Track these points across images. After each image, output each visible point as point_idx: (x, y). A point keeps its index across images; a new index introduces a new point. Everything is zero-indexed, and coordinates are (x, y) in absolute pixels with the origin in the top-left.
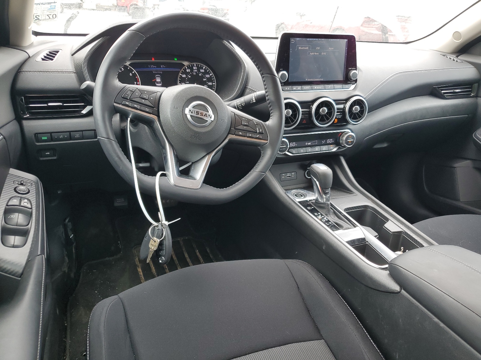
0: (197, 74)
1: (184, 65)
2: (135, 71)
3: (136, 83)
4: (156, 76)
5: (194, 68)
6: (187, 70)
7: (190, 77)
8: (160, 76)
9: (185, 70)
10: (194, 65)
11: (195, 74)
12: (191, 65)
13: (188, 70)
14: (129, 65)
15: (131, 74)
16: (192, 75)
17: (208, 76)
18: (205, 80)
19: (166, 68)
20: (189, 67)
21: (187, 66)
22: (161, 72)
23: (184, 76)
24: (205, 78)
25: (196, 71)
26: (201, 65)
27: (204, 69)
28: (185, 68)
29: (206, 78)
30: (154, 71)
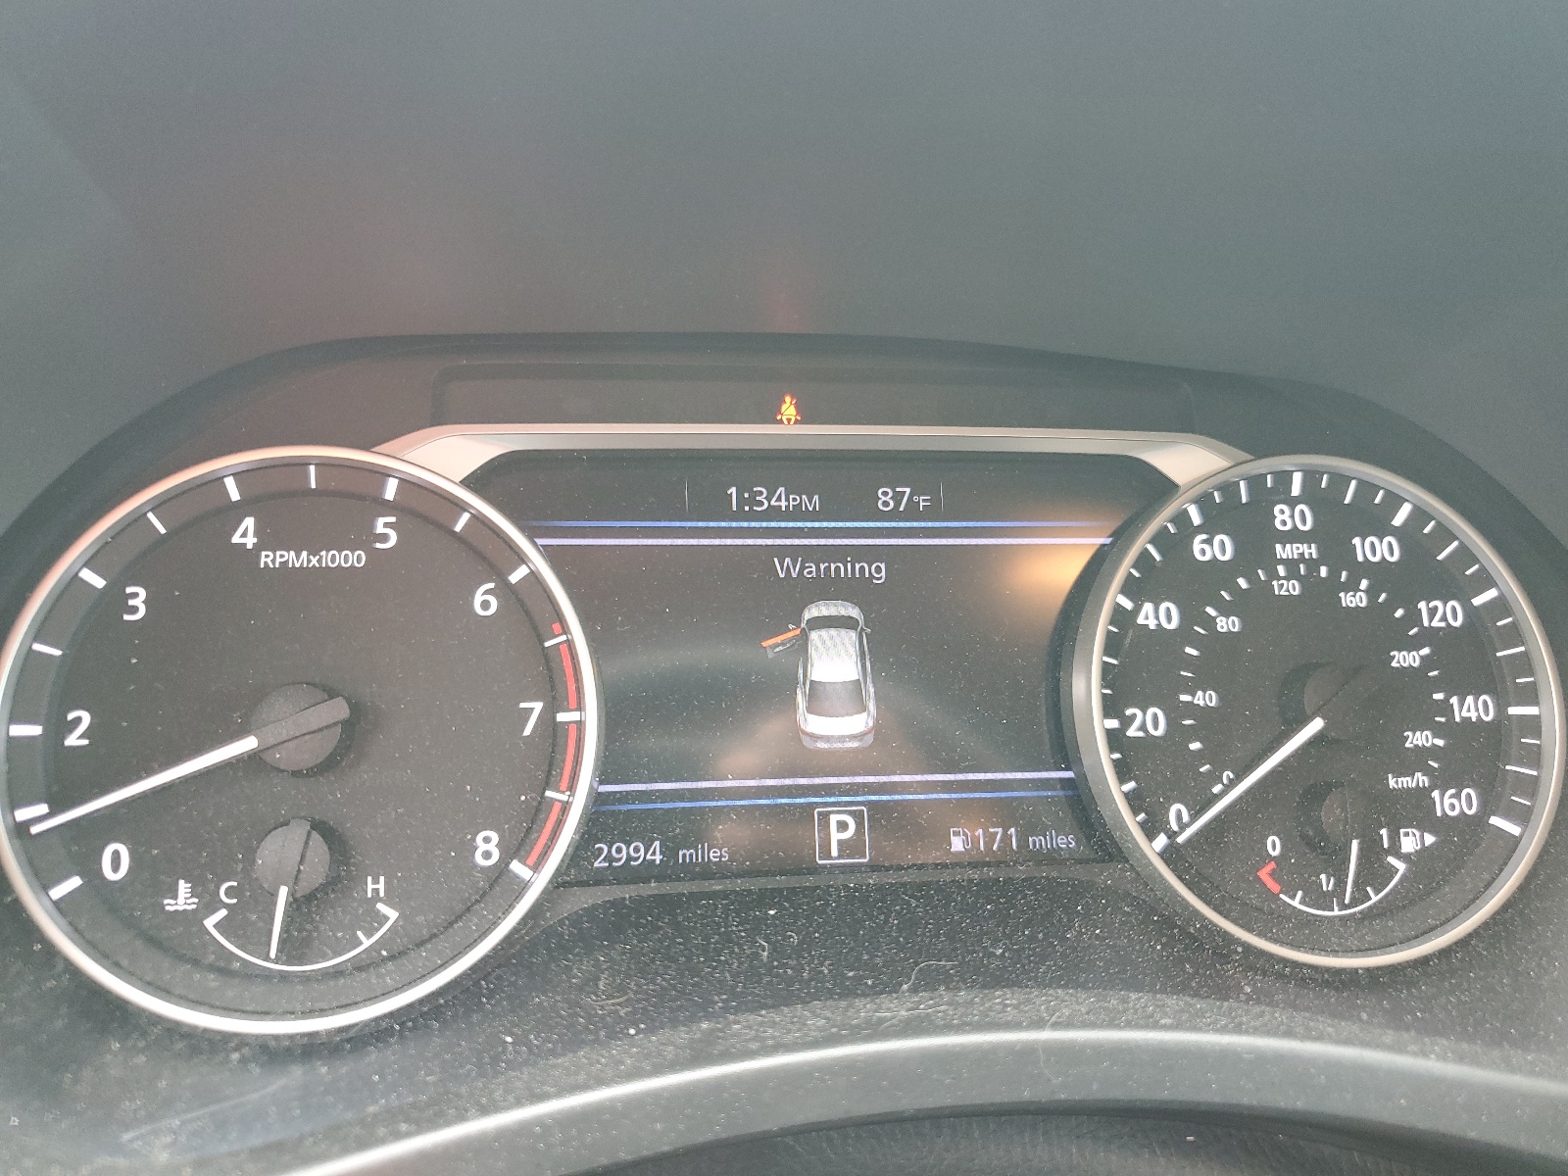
0: (1318, 594)
1: (1161, 487)
2: (535, 561)
3: (538, 706)
4: (807, 615)
5: (1283, 517)
6: (1198, 544)
7: (1227, 624)
8: (854, 612)
9: (1174, 543)
10: (1284, 478)
11: (1293, 588)
12: (1256, 482)
13: (1213, 549)
14: (472, 482)
15: (484, 601)
16: (1255, 605)
17: (1444, 614)
18: (1405, 659)
19: (929, 514)
20: (1221, 512)
21: (1203, 501)
22: (879, 572)
23: (1159, 616)
24: (1413, 645)
25: (1311, 551)
26: (1367, 488)
27: (1395, 532)
28: (1182, 518)
29: (1429, 636)
30: (793, 552)
